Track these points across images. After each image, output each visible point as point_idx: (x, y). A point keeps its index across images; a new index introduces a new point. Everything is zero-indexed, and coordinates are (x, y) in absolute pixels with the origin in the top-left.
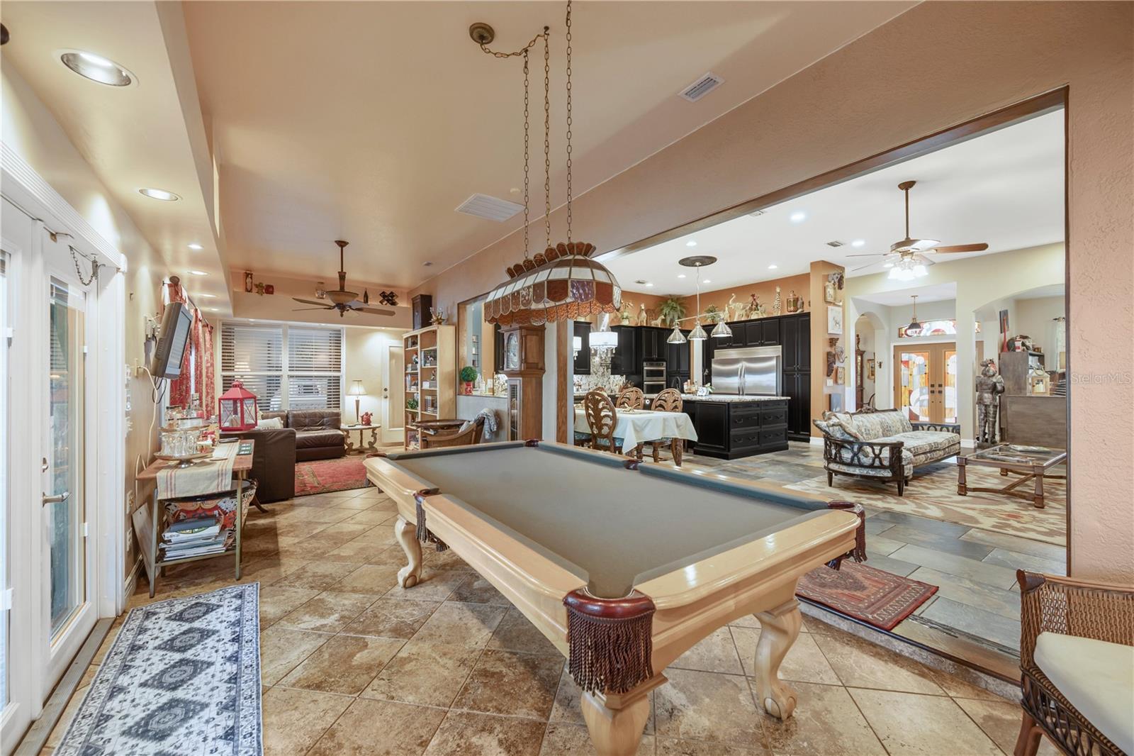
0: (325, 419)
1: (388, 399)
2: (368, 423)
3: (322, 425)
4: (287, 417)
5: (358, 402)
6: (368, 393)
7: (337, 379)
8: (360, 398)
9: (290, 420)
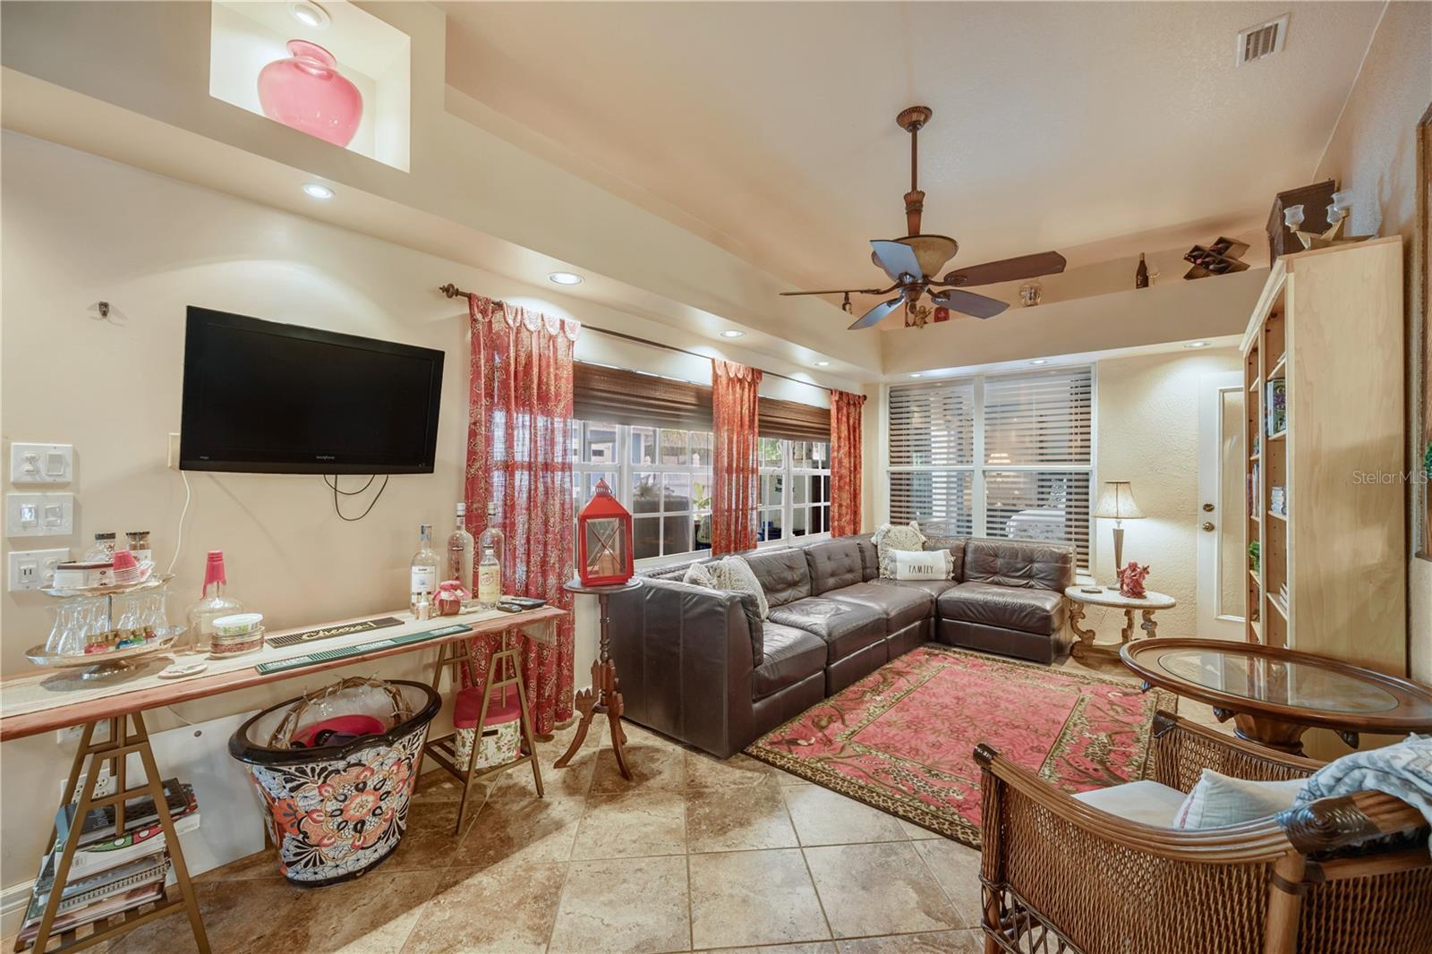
0: (1036, 565)
1: (1215, 535)
2: (1137, 591)
3: (1029, 576)
4: (964, 551)
5: (1118, 535)
6: (1145, 514)
7: (1085, 478)
8: (1126, 525)
9: (969, 558)
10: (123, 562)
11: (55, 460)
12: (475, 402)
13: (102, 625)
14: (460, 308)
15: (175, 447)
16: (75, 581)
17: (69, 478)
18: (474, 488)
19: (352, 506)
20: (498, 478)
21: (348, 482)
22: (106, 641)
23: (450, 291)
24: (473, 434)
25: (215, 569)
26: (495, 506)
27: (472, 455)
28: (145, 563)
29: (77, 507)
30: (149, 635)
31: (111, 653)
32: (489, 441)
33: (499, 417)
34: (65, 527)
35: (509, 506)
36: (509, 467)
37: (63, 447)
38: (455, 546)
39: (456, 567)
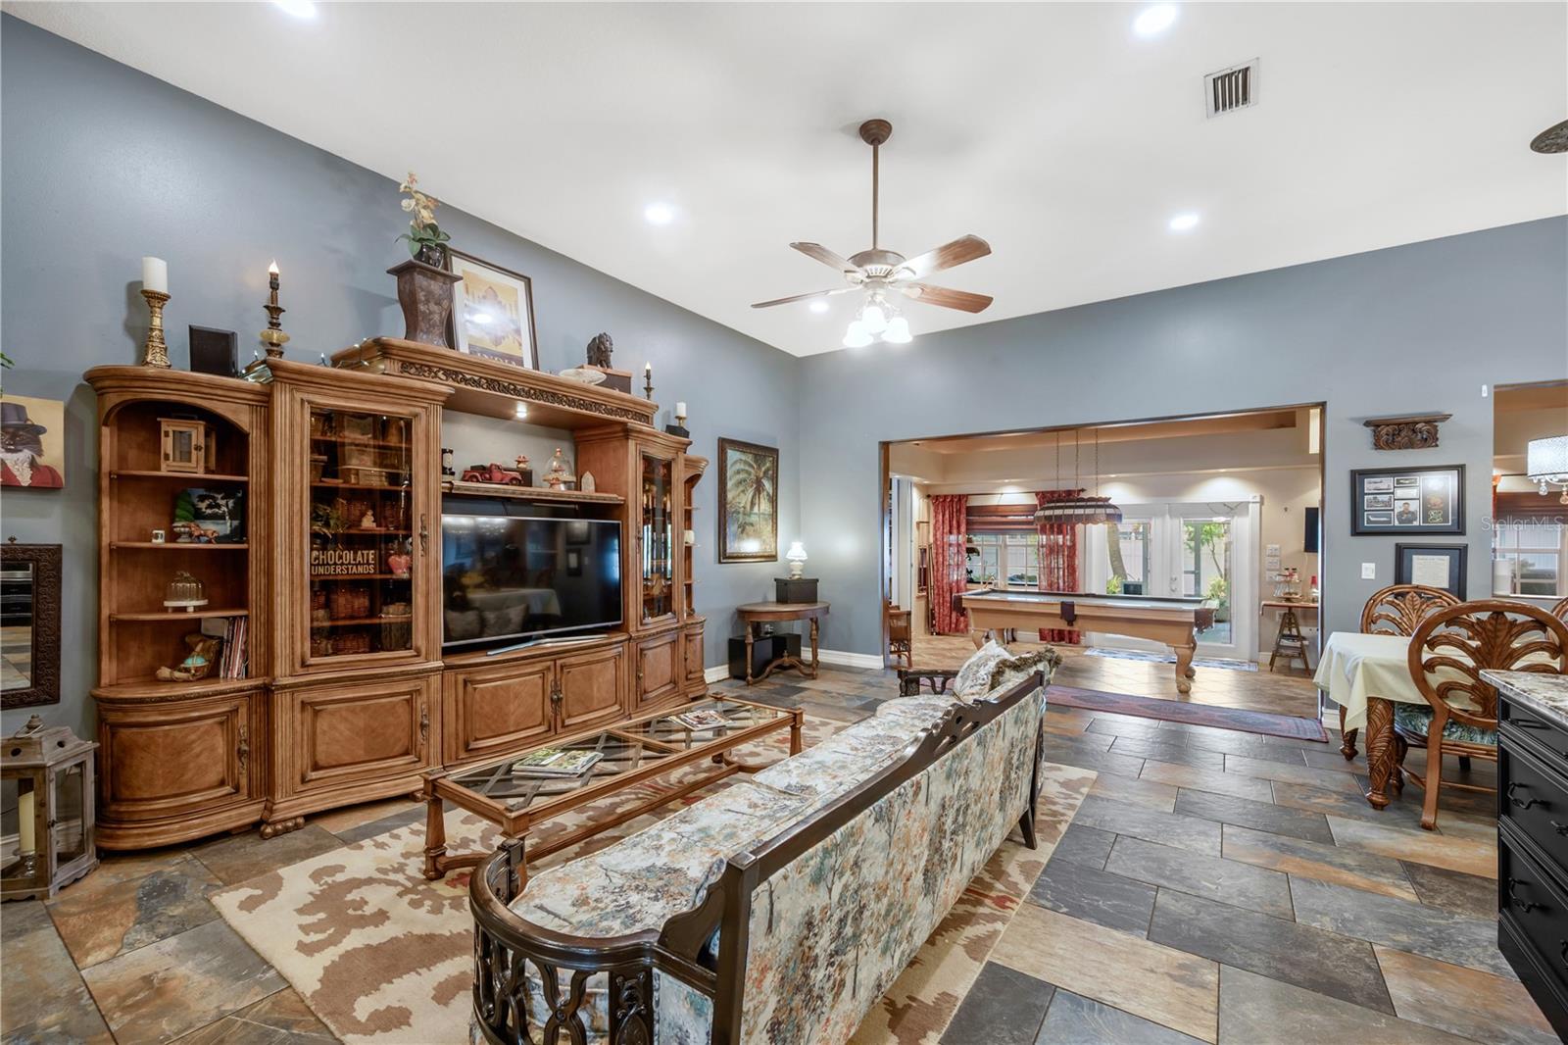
10: (1291, 575)
11: (1276, 550)
13: (1287, 591)
15: (1303, 546)
16: (1282, 579)
17: (1278, 553)
22: (1287, 594)
25: (1314, 582)
28: (1296, 576)
29: (1280, 561)
30: (1296, 594)
31: (1288, 596)
34: (1278, 567)
37: (1277, 546)
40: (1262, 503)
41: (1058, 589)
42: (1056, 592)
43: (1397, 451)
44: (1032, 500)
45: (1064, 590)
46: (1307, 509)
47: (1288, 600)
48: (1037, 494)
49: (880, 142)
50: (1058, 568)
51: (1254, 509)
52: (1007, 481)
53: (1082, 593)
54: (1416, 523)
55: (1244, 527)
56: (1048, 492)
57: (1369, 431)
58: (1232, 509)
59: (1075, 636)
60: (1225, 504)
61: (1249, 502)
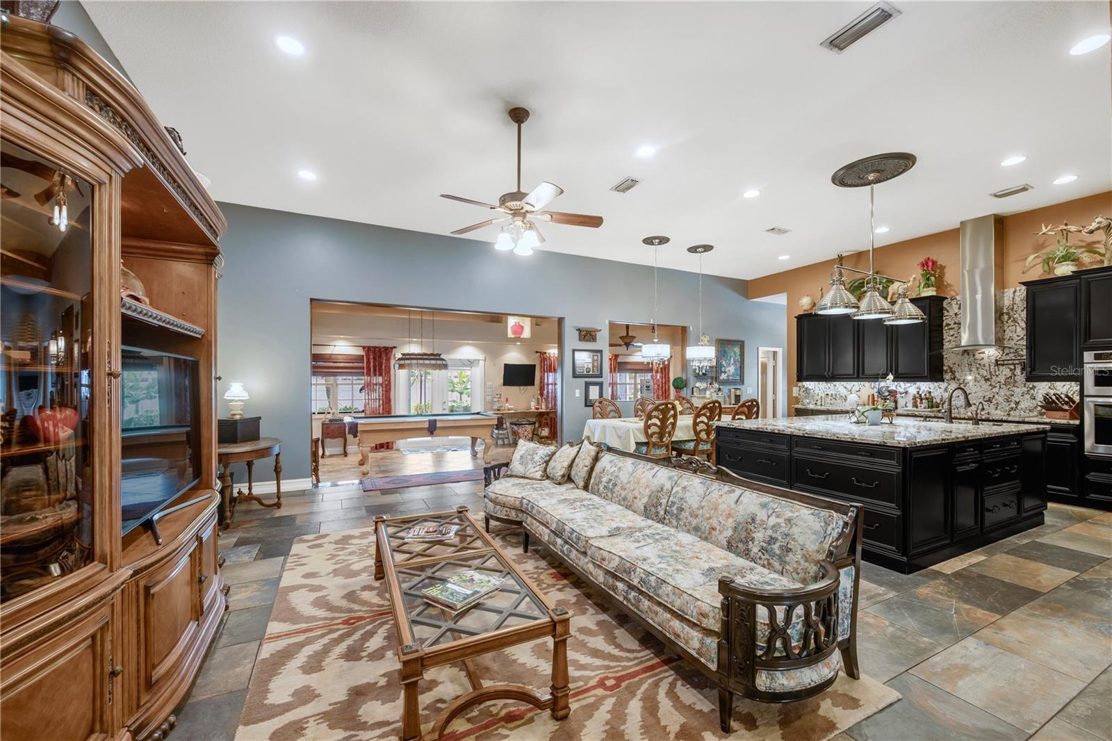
10: (500, 398)
11: (491, 384)
12: (541, 372)
13: (499, 405)
14: (539, 354)
15: (503, 382)
17: (492, 386)
18: (542, 389)
19: (522, 392)
20: (546, 386)
21: (522, 387)
23: (537, 352)
24: (541, 378)
25: (507, 400)
26: (545, 392)
27: (541, 382)
29: (493, 391)
31: (499, 408)
32: (544, 379)
33: (546, 374)
34: (492, 394)
35: (548, 392)
36: (548, 385)
37: (491, 382)
38: (538, 398)
39: (538, 403)
40: (485, 360)
41: (379, 413)
42: (378, 415)
43: (585, 343)
44: (360, 352)
45: (383, 414)
46: (506, 365)
47: (499, 410)
48: (364, 348)
49: (523, 122)
50: (379, 400)
51: (482, 363)
52: (342, 337)
53: (397, 414)
54: (591, 373)
55: (477, 373)
56: (372, 347)
57: (578, 332)
58: (472, 363)
59: (390, 446)
60: (469, 361)
61: (479, 360)
